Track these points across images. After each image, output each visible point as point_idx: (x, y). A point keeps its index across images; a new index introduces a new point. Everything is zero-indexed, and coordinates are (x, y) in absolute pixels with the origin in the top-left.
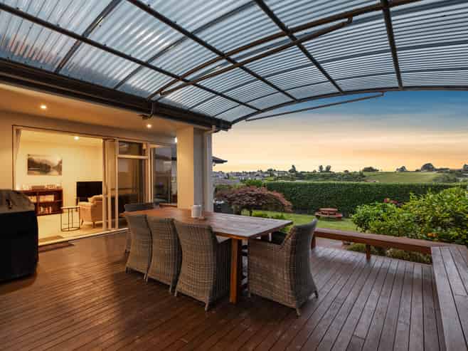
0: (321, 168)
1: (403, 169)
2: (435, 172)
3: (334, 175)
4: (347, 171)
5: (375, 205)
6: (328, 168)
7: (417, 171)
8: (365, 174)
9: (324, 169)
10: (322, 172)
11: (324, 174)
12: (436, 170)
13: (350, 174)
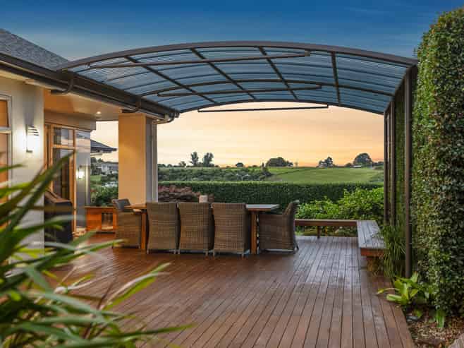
0: (195, 157)
1: (328, 162)
2: (372, 169)
3: (219, 172)
4: (240, 165)
5: (314, 203)
6: (208, 158)
7: (349, 166)
8: (271, 170)
9: (201, 160)
10: (195, 165)
11: (200, 168)
12: (374, 164)
13: (247, 170)
